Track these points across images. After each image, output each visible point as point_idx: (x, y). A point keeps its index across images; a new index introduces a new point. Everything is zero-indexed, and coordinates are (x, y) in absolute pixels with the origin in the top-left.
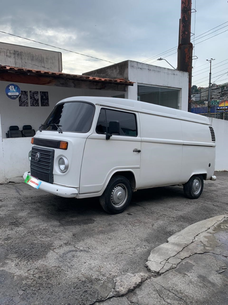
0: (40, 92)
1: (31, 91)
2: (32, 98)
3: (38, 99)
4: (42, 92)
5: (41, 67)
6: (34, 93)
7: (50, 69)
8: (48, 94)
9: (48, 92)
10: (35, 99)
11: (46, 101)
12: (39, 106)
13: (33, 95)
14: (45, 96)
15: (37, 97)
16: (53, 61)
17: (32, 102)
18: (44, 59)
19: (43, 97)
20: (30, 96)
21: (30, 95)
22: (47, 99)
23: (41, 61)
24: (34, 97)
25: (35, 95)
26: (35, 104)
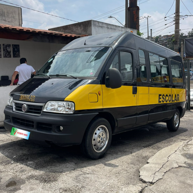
0: (12, 45)
1: (4, 44)
2: (5, 50)
3: (10, 52)
4: (14, 45)
5: (2, 21)
6: (6, 46)
7: (11, 22)
8: (19, 46)
9: (19, 45)
10: (8, 51)
11: (18, 53)
12: (11, 57)
13: (5, 48)
14: (17, 48)
15: (9, 49)
16: (13, 15)
17: (5, 54)
18: (5, 13)
19: (15, 49)
20: (3, 49)
21: (3, 47)
22: (18, 51)
23: (2, 14)
24: (7, 50)
25: (7, 48)
26: (8, 56)
